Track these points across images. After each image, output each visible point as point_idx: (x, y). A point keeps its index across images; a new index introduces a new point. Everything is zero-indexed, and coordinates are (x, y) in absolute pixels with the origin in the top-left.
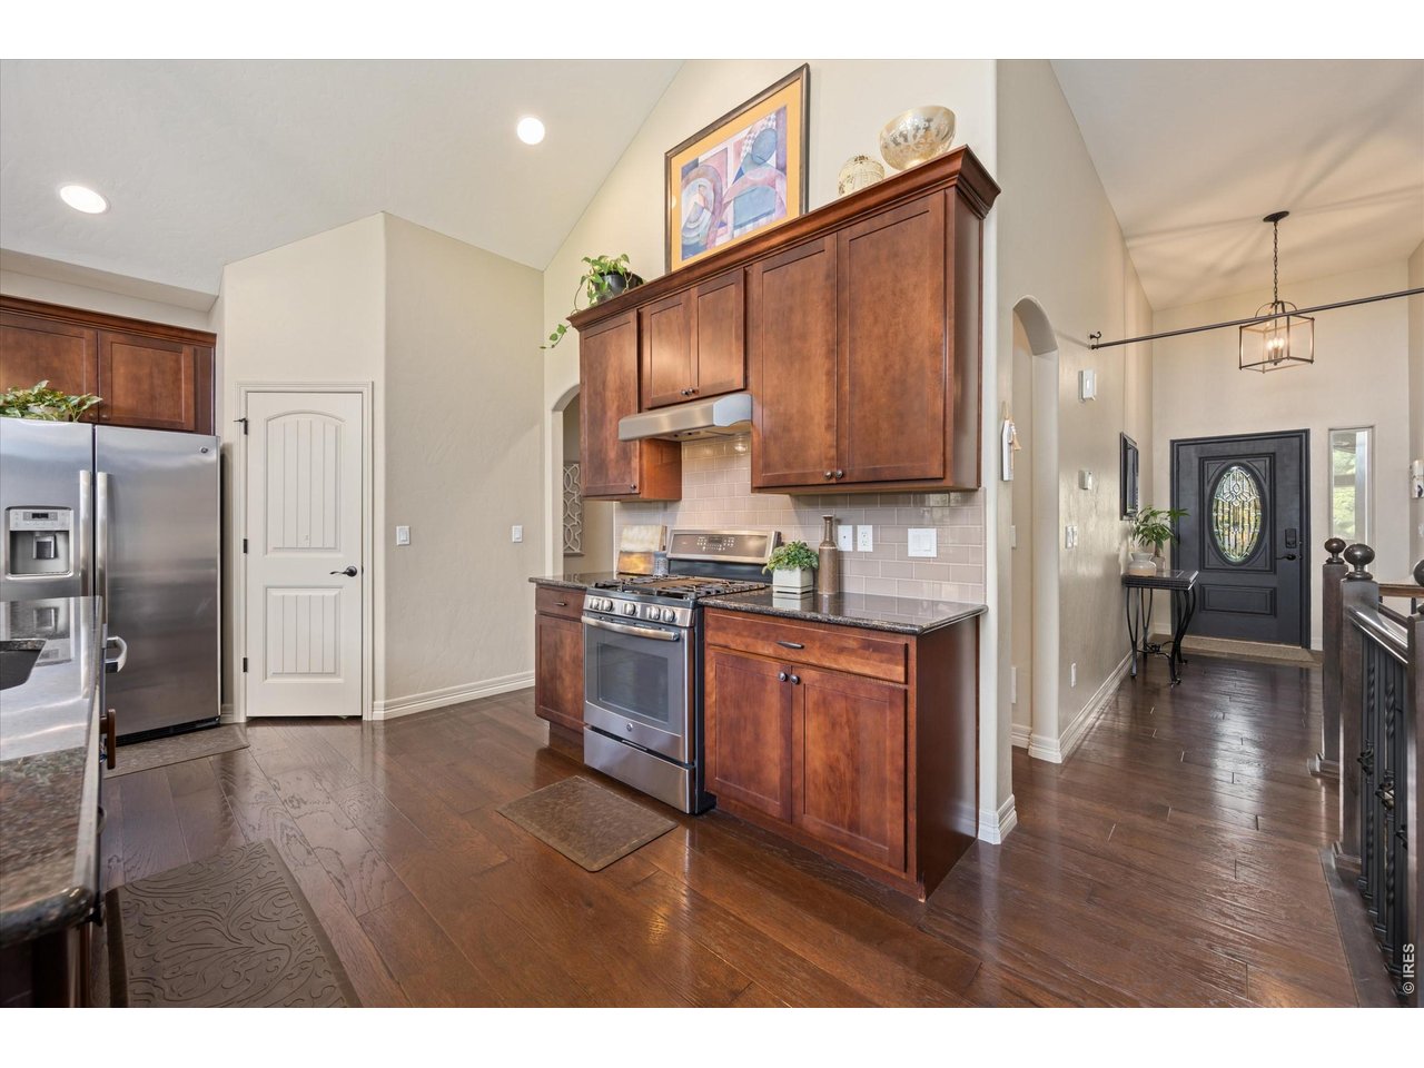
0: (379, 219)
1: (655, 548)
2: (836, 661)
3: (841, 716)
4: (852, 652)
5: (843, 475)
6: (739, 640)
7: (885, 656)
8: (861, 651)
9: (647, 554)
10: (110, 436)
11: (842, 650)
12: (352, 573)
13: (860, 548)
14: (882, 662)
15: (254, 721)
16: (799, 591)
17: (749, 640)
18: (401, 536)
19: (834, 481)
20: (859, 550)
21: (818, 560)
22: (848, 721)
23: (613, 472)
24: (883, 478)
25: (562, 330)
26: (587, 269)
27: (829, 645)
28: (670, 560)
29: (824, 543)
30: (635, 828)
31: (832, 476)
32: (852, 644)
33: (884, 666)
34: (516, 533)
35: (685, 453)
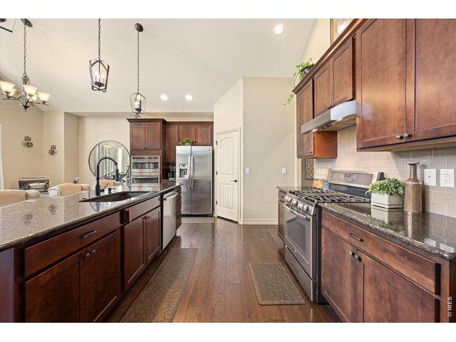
0: (242, 79)
1: (326, 178)
2: (381, 256)
3: (386, 294)
4: (392, 254)
5: (410, 136)
6: (334, 227)
7: (417, 266)
8: (398, 255)
9: (324, 181)
10: (194, 148)
11: (385, 251)
12: (236, 181)
13: (443, 184)
14: (415, 270)
15: (218, 217)
16: (387, 207)
17: (338, 229)
18: (247, 172)
19: (404, 141)
20: (441, 185)
21: (404, 190)
22: (390, 299)
23: (305, 147)
24: (444, 135)
25: (292, 96)
26: (298, 70)
27: (377, 245)
28: (330, 184)
29: (410, 179)
30: (286, 295)
31: (402, 138)
32: (392, 249)
33: (416, 273)
34: (284, 171)
35: (339, 136)
